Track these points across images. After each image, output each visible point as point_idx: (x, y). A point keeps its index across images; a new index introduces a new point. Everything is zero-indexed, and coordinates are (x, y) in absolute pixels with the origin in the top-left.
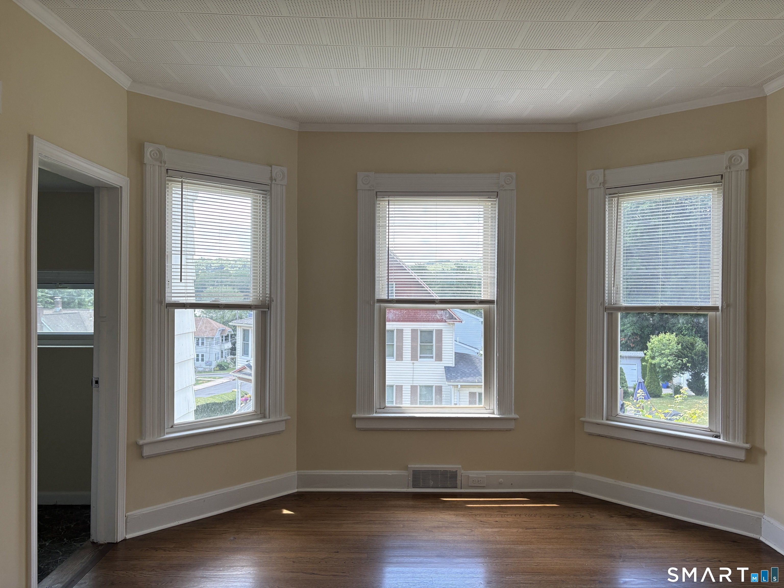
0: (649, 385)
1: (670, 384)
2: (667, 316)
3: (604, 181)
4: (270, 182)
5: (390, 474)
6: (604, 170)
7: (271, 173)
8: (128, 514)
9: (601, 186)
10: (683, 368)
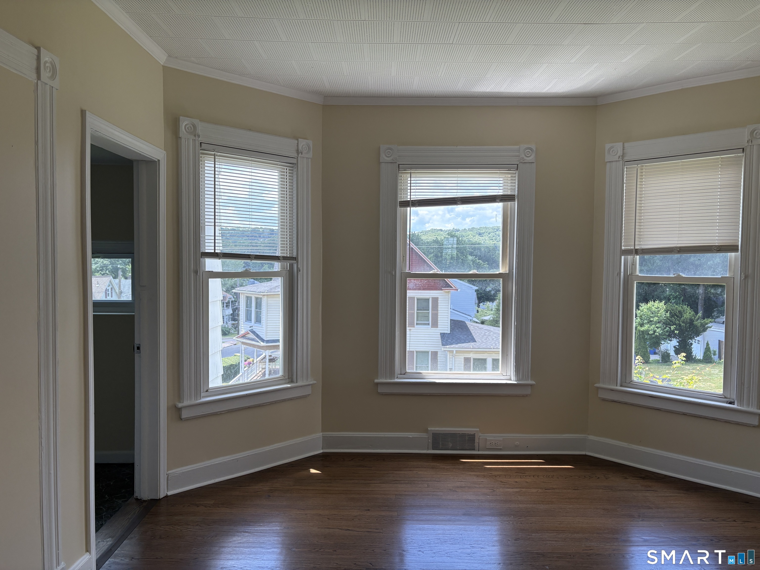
0: (638, 351)
1: (657, 351)
2: (683, 286)
3: (623, 154)
4: (296, 155)
5: (411, 436)
6: (623, 143)
7: (298, 146)
8: (169, 472)
9: (620, 159)
10: (670, 335)
